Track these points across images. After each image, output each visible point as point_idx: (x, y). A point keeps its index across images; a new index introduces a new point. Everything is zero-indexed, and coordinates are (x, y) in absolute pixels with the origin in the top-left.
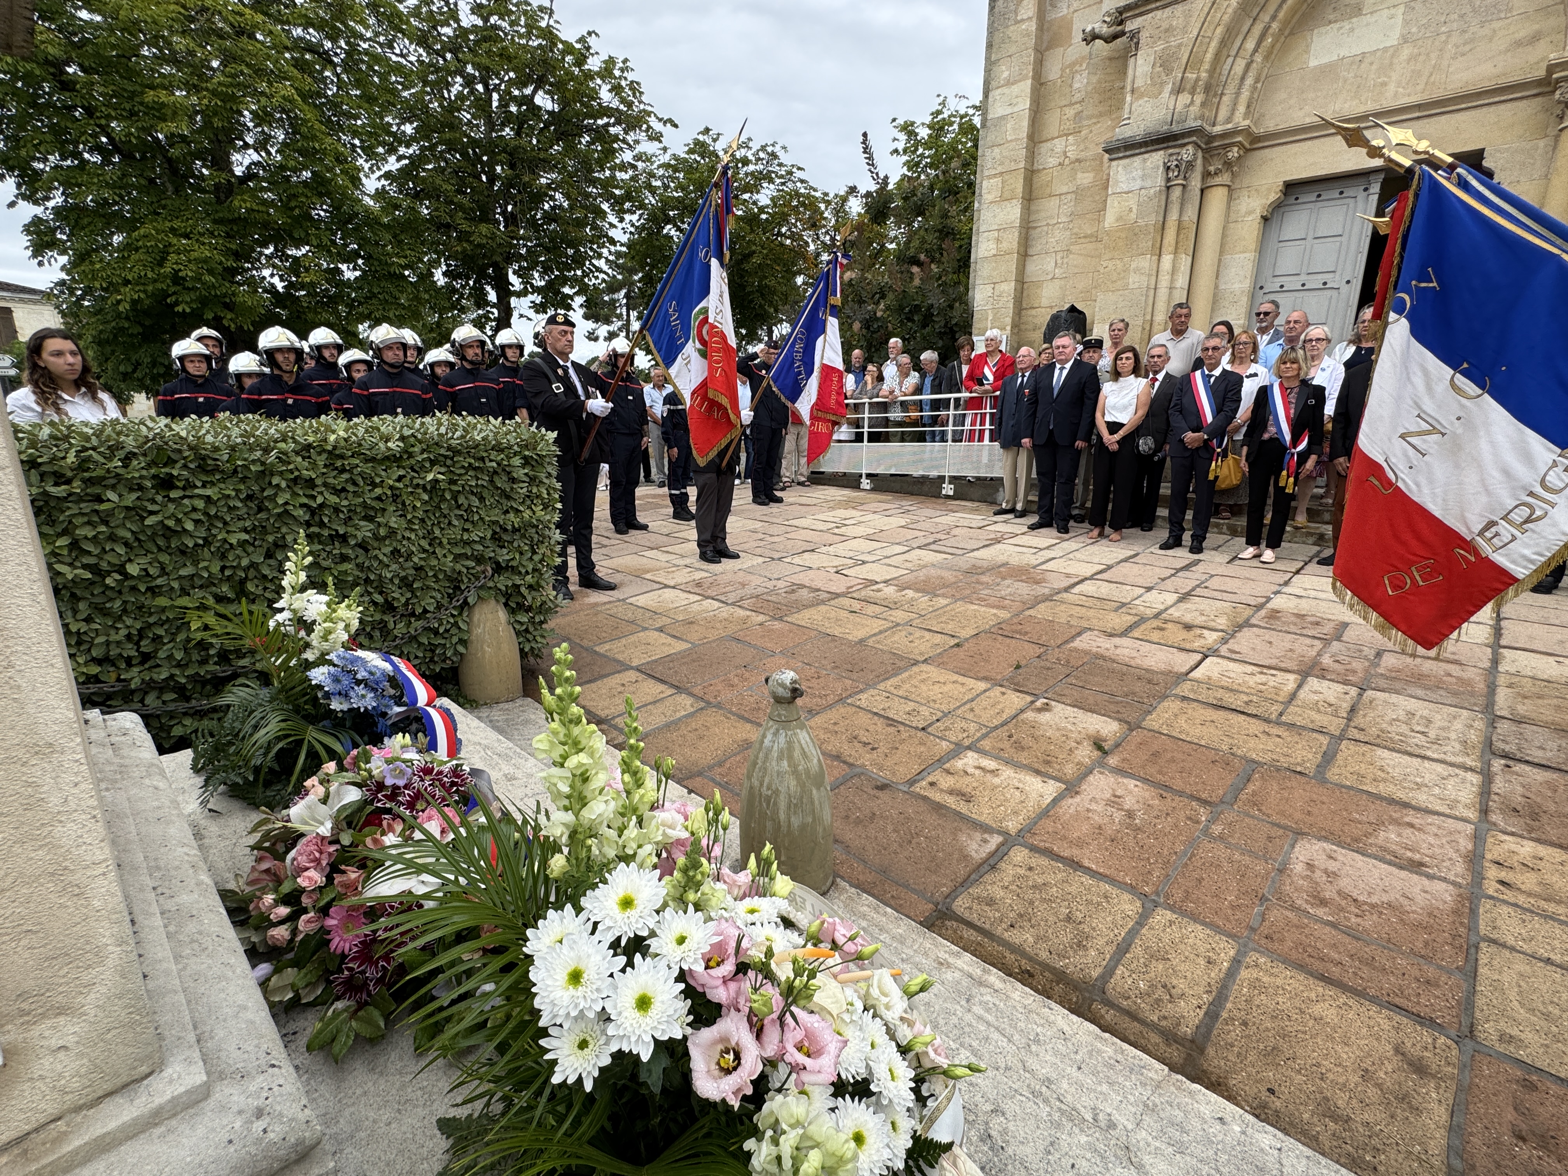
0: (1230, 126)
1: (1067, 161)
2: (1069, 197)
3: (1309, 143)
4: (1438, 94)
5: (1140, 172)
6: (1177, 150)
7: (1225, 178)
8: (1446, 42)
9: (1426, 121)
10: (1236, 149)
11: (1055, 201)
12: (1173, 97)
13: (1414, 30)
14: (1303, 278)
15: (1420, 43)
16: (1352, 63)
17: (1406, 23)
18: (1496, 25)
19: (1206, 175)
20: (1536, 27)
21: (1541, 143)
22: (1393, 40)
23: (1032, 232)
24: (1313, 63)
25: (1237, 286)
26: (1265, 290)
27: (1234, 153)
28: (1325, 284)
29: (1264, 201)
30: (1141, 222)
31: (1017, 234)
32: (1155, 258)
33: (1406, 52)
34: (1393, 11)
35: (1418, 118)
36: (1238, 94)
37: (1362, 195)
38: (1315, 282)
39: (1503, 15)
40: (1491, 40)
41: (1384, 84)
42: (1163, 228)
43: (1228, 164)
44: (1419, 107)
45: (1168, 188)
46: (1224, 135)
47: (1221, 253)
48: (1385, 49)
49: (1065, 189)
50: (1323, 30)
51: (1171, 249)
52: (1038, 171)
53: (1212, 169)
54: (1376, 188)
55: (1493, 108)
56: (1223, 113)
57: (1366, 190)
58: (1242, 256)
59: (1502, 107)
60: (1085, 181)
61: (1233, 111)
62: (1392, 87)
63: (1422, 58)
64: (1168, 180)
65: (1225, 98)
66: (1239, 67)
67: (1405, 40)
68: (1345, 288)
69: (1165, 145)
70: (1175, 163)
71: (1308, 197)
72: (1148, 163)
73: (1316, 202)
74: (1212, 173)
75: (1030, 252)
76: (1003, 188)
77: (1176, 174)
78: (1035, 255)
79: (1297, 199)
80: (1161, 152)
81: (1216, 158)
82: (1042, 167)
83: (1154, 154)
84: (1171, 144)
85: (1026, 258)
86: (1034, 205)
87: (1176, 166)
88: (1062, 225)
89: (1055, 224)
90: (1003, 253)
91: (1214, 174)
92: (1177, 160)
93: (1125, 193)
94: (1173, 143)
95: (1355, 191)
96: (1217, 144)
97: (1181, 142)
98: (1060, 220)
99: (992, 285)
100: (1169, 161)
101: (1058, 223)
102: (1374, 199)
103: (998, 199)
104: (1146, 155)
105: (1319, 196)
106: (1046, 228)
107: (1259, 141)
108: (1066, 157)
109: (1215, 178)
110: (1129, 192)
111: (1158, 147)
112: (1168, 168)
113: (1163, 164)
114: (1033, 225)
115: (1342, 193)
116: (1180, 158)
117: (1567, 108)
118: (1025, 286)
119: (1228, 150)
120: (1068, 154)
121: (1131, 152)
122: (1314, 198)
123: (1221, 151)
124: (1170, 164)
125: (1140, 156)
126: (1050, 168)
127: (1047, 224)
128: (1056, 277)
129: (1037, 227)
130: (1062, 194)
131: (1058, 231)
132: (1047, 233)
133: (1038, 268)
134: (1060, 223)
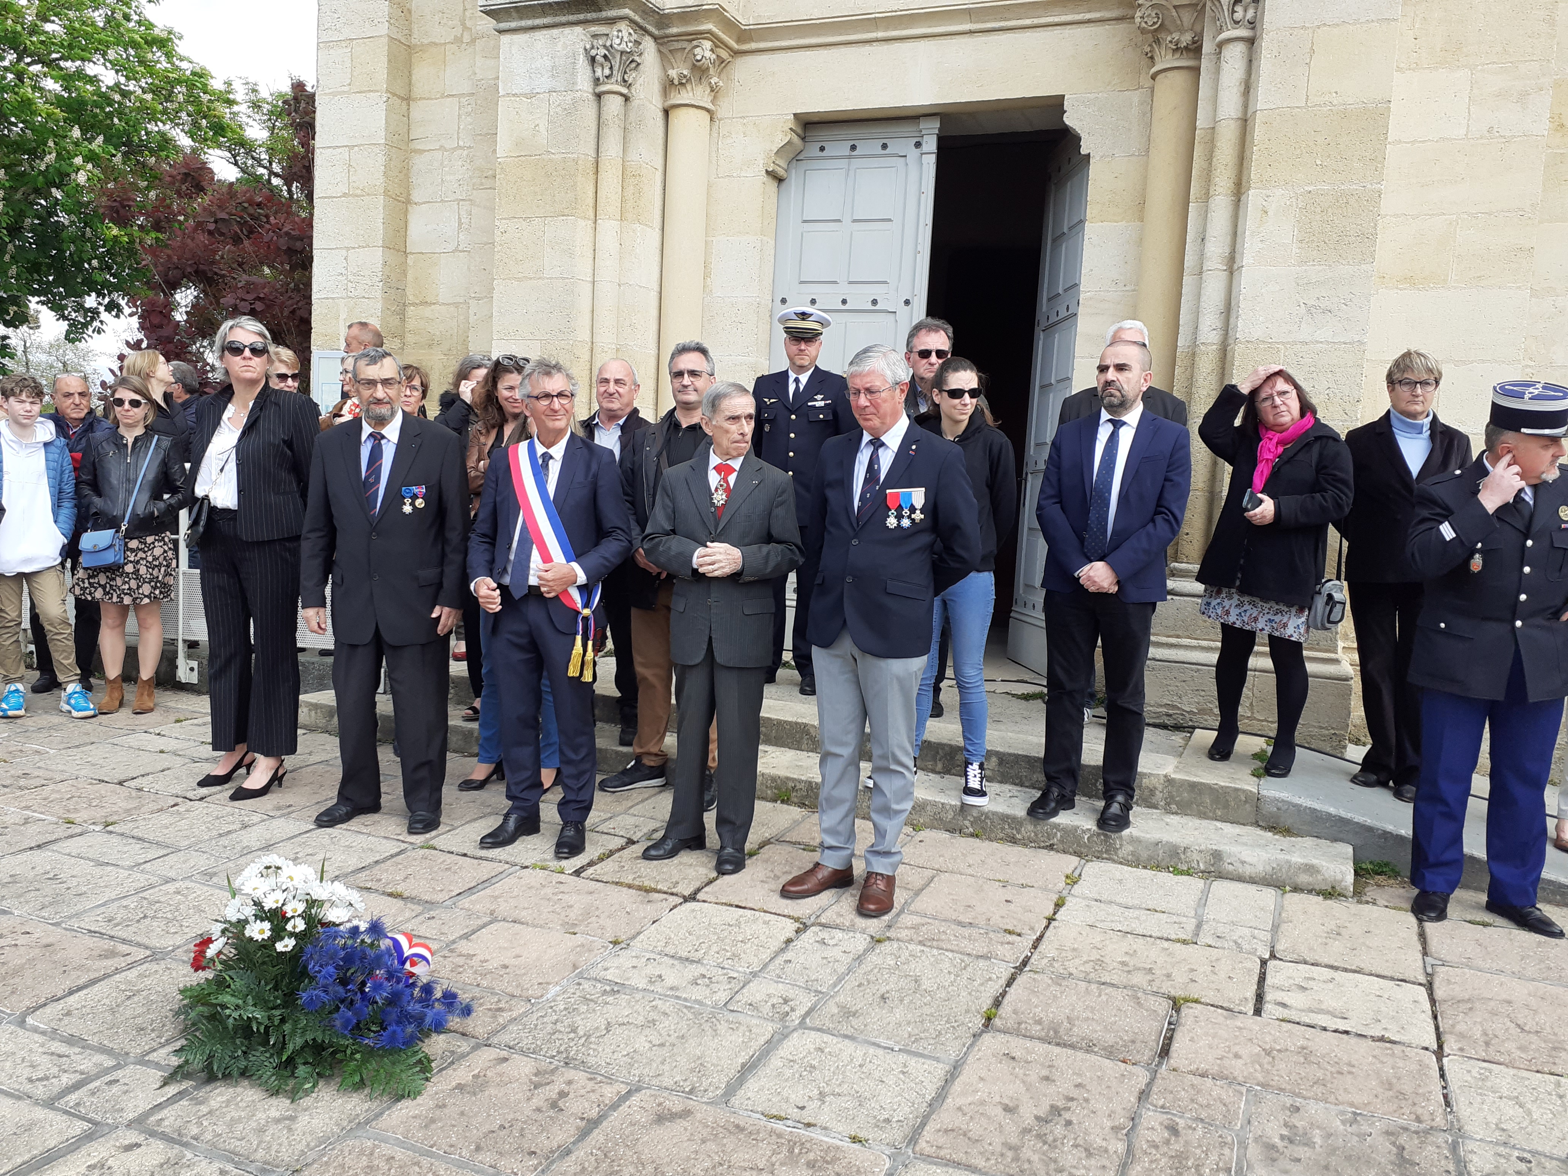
1: (467, 37)
5: (547, 63)
6: (602, 29)
7: (697, 94)
9: (982, 39)
10: (707, 44)
11: (451, 108)
14: (843, 289)
19: (666, 83)
21: (1134, 99)
23: (415, 159)
25: (740, 293)
27: (705, 51)
28: (875, 302)
29: (767, 144)
30: (555, 154)
31: (381, 159)
32: (587, 224)
35: (971, 32)
37: (913, 153)
38: (860, 298)
42: (597, 172)
43: (700, 71)
45: (599, 96)
46: (686, 15)
47: (709, 230)
49: (465, 87)
51: (617, 211)
52: (421, 47)
53: (673, 73)
54: (931, 144)
57: (918, 145)
58: (744, 239)
64: (597, 81)
68: (902, 310)
69: (581, 17)
70: (603, 51)
71: (838, 148)
72: (559, 47)
73: (850, 157)
74: (676, 82)
75: (416, 196)
76: (353, 68)
77: (607, 72)
78: (424, 203)
79: (822, 149)
80: (578, 29)
81: (679, 55)
82: (430, 40)
83: (567, 30)
84: (589, 16)
85: (410, 208)
86: (418, 111)
87: (605, 57)
88: (466, 152)
89: (455, 149)
90: (359, 192)
91: (681, 84)
92: (605, 46)
93: (525, 95)
94: (594, 15)
95: (902, 145)
96: (674, 30)
97: (604, 14)
98: (461, 143)
99: (344, 252)
100: (593, 48)
101: (459, 147)
102: (930, 162)
103: (346, 89)
104: (555, 32)
105: (853, 148)
106: (438, 155)
107: (751, 40)
108: (465, 28)
109: (683, 92)
110: (531, 95)
111: (572, 18)
112: (593, 60)
113: (582, 51)
114: (419, 147)
115: (885, 146)
116: (608, 44)
117: (1157, 41)
118: (410, 260)
119: (695, 43)
120: (468, 24)
121: (530, 23)
122: (847, 152)
123: (685, 44)
124: (593, 52)
125: (545, 32)
126: (441, 44)
127: (442, 148)
128: (460, 248)
129: (425, 151)
130: (463, 95)
131: (460, 163)
132: (442, 164)
133: (430, 228)
134: (463, 148)
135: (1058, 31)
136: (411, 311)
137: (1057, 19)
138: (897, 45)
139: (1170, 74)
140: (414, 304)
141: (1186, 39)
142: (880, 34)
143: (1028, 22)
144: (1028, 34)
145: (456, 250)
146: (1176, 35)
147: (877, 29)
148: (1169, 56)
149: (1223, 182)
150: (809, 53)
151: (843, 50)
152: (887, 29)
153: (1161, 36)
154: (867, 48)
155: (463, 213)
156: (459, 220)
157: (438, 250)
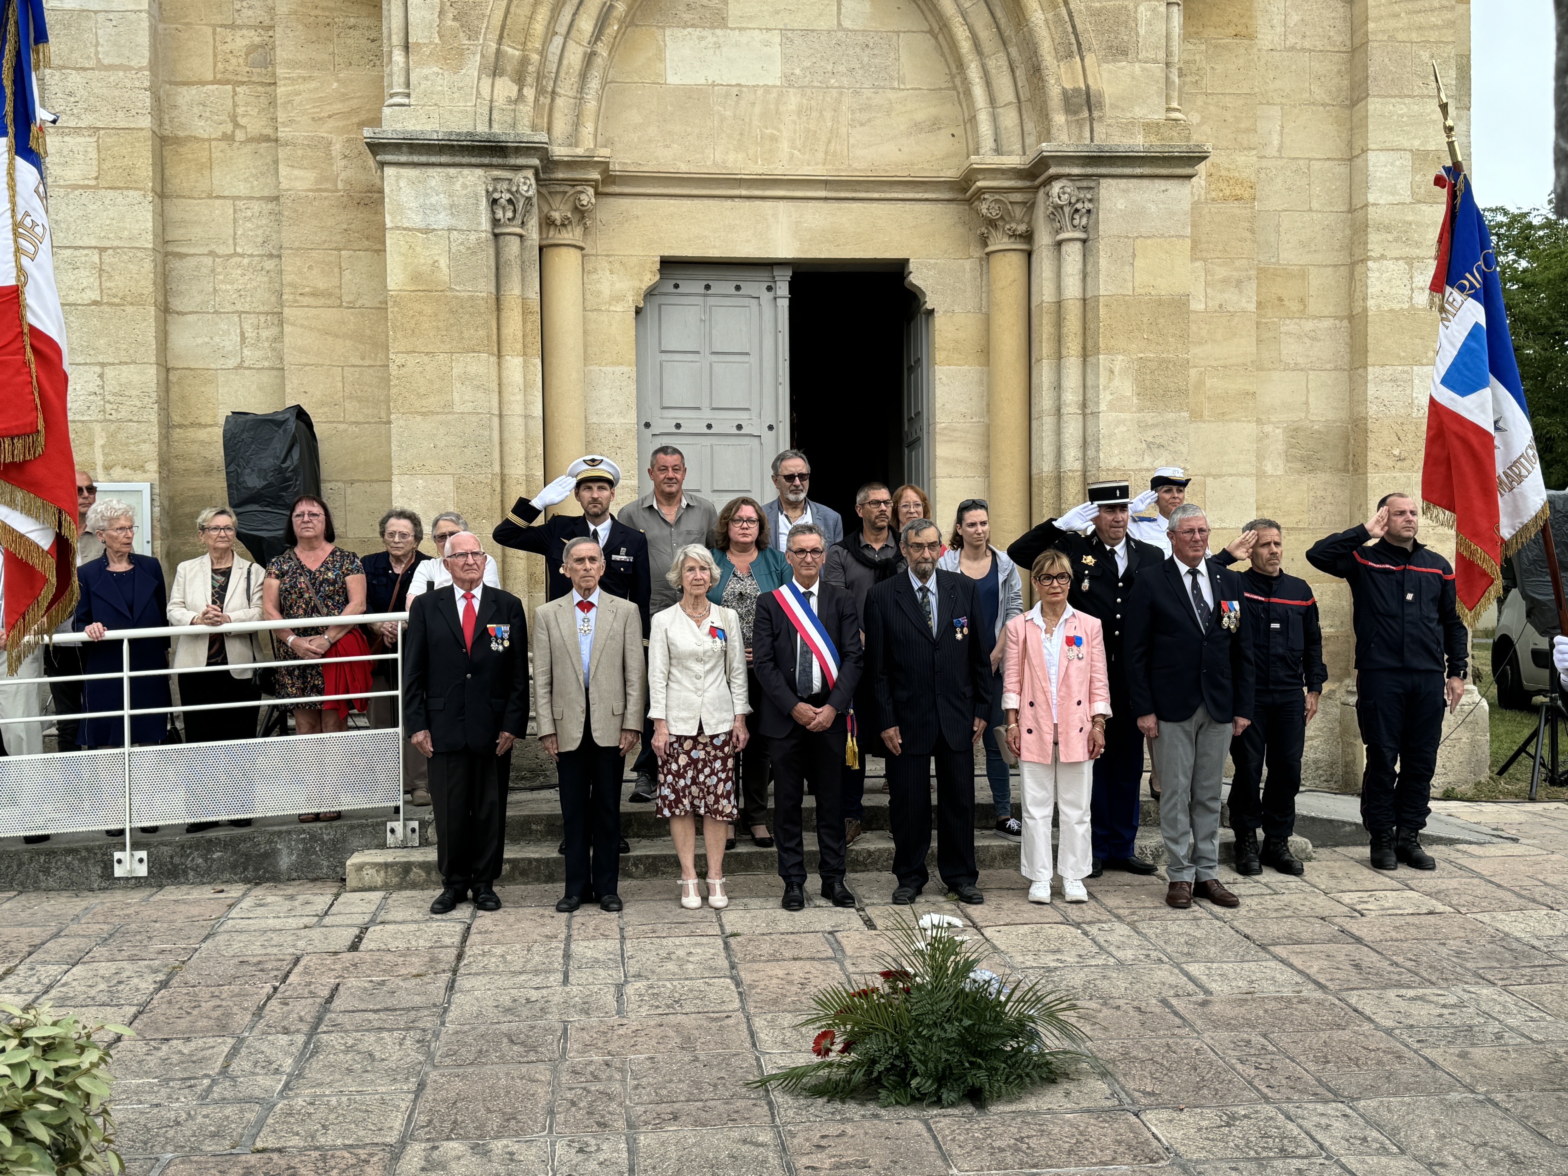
0: (580, 151)
1: (240, 135)
2: (256, 206)
3: (688, 202)
4: (844, 173)
5: (446, 201)
6: (508, 174)
7: (576, 235)
8: (839, 101)
9: (836, 205)
10: (591, 191)
11: (221, 210)
12: (486, 83)
13: (797, 71)
14: (707, 415)
15: (808, 91)
16: (727, 95)
17: (787, 58)
18: (891, 95)
19: (547, 223)
20: (933, 111)
21: (968, 264)
22: (774, 78)
23: (175, 263)
24: (673, 79)
25: (617, 420)
26: (654, 429)
27: (588, 196)
28: (739, 427)
29: (637, 284)
30: (463, 291)
31: (148, 266)
32: (494, 359)
33: (793, 100)
34: (766, 36)
35: (826, 199)
36: (580, 100)
37: (766, 296)
38: (725, 423)
39: (896, 85)
40: (888, 113)
41: (773, 139)
42: (499, 309)
43: (580, 213)
44: (826, 184)
45: (496, 236)
46: (571, 164)
47: (586, 359)
48: (767, 88)
49: (242, 189)
50: (680, 33)
51: (519, 346)
52: (177, 141)
53: (556, 215)
54: (783, 289)
55: (908, 206)
56: (561, 127)
57: (770, 289)
58: (618, 369)
59: (918, 206)
60: (298, 185)
61: (577, 124)
62: (785, 146)
63: (815, 114)
64: (495, 222)
65: (560, 102)
66: (575, 56)
67: (789, 80)
68: (768, 436)
69: (486, 160)
70: (508, 196)
71: (692, 286)
72: (458, 186)
73: (705, 295)
74: (558, 222)
75: (176, 304)
76: (100, 161)
77: (510, 214)
78: (191, 313)
79: (676, 286)
80: (479, 172)
81: (558, 198)
82: (187, 133)
83: (466, 171)
84: (495, 161)
85: (169, 318)
86: (177, 210)
87: (510, 201)
88: (246, 261)
89: (230, 256)
90: (117, 300)
91: (563, 225)
92: (509, 191)
93: (419, 230)
94: (500, 161)
95: (755, 287)
96: (560, 175)
97: (512, 161)
98: (239, 250)
99: (98, 369)
100: (495, 190)
101: (236, 254)
102: (784, 304)
103: (92, 183)
104: (452, 171)
105: (708, 287)
106: (208, 261)
107: (614, 183)
108: (237, 125)
109: (563, 231)
110: (427, 231)
111: (474, 160)
112: (495, 201)
113: (484, 193)
114: (178, 250)
115: (738, 288)
116: (514, 189)
117: (996, 227)
118: (173, 377)
119: (579, 188)
120: (242, 121)
121: (423, 159)
122: (702, 291)
123: (567, 189)
124: (496, 195)
125: (439, 170)
126: (204, 140)
127: (211, 253)
128: (246, 364)
129: (187, 255)
130: (239, 198)
131: (239, 272)
132: (213, 271)
133: (200, 341)
134: (242, 256)
135: (900, 204)
136: (177, 433)
137: (900, 196)
138: (758, 203)
139: (1009, 254)
140: (180, 426)
141: (1022, 228)
142: (744, 192)
143: (876, 195)
144: (875, 205)
145: (239, 367)
146: (1014, 226)
147: (740, 187)
148: (1006, 240)
149: (1073, 347)
150: (672, 201)
151: (706, 201)
152: (749, 188)
153: (1000, 223)
154: (729, 203)
155: (247, 327)
156: (242, 334)
157: (213, 366)
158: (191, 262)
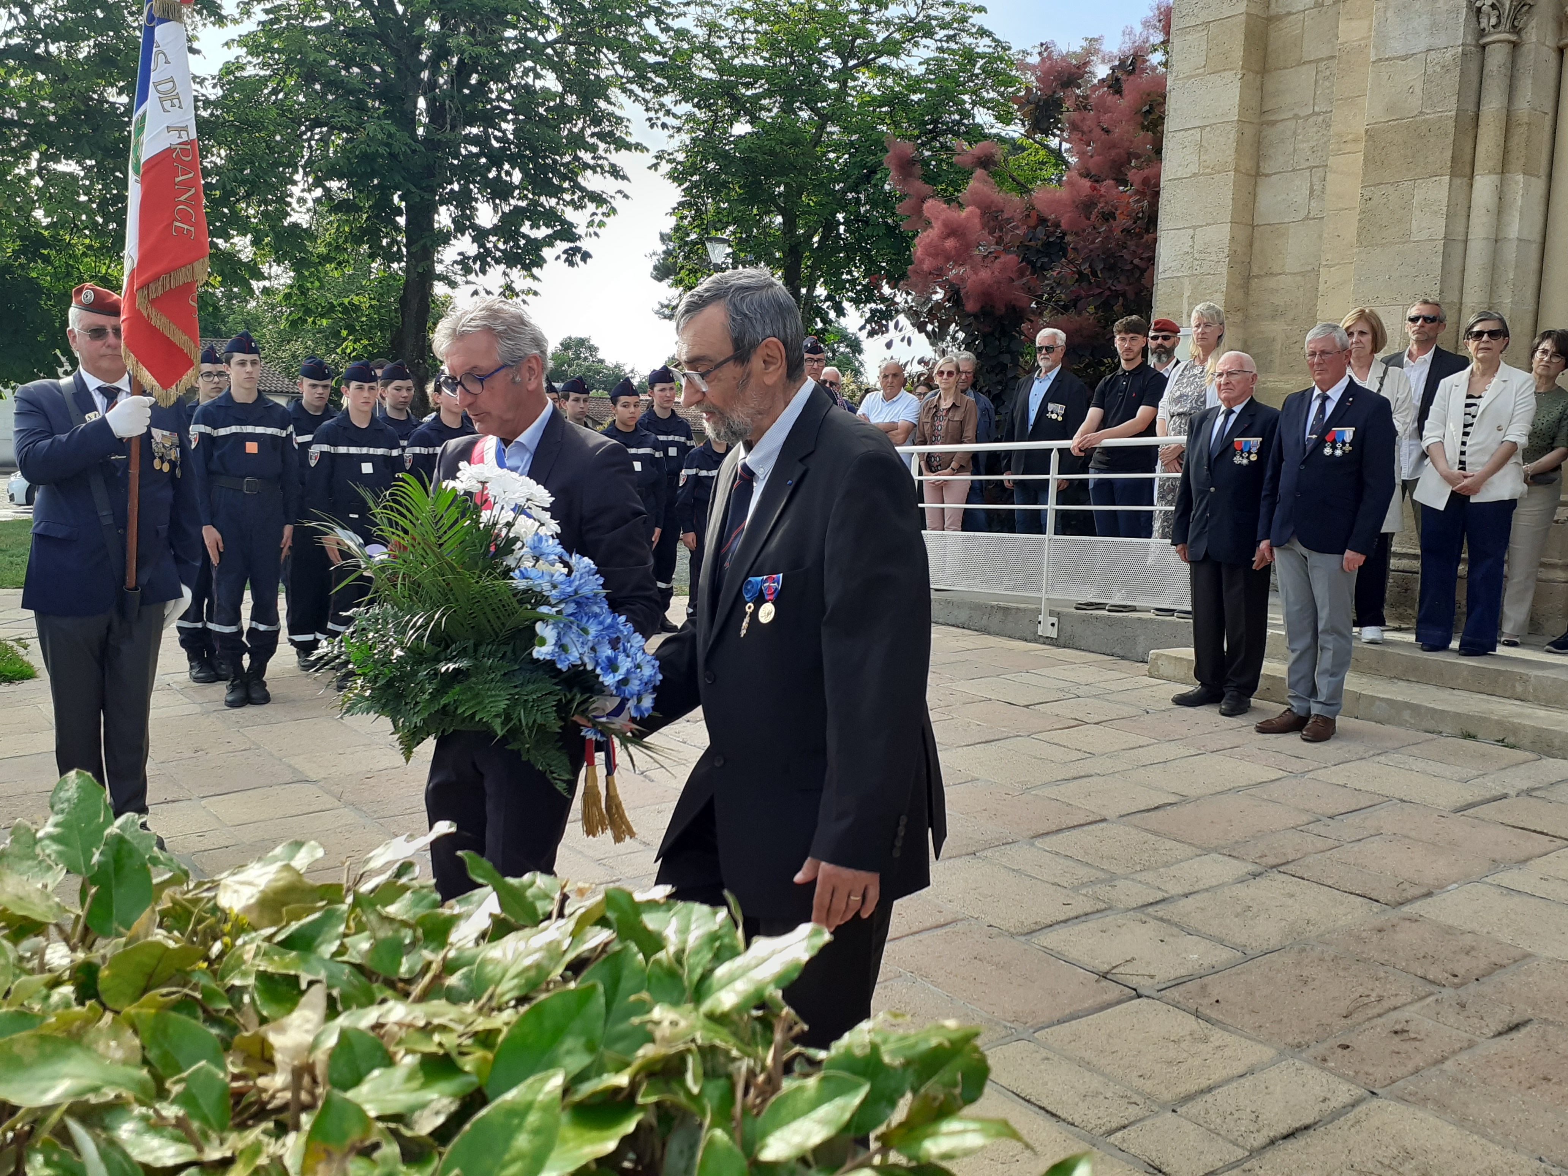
5: (1426, 21)
11: (1307, 74)
23: (1268, 131)
30: (1430, 113)
31: (1233, 136)
32: (1462, 181)
42: (1476, 125)
45: (1480, 48)
51: (1495, 163)
52: (1280, 19)
60: (1355, 36)
64: (1481, 33)
72: (1440, 3)
75: (1266, 168)
76: (1209, 49)
77: (1494, 21)
78: (1275, 174)
82: (1287, 10)
85: (1259, 181)
86: (1273, 83)
87: (1493, 6)
88: (1321, 118)
89: (1309, 116)
90: (1209, 171)
93: (1400, 58)
98: (1317, 109)
99: (1191, 232)
101: (1314, 114)
103: (1201, 71)
106: (1293, 124)
110: (1405, 58)
112: (1478, 11)
113: (1465, 3)
114: (1273, 118)
118: (1258, 232)
124: (1479, 4)
126: (1298, 12)
127: (1296, 117)
128: (1311, 216)
129: (1277, 121)
130: (1321, 59)
131: (1315, 129)
132: (1294, 133)
133: (1279, 198)
134: (1318, 114)
136: (1255, 282)
140: (1259, 274)
145: (1307, 218)
155: (1315, 179)
156: (1312, 186)
157: (1286, 220)
158: (1280, 127)
